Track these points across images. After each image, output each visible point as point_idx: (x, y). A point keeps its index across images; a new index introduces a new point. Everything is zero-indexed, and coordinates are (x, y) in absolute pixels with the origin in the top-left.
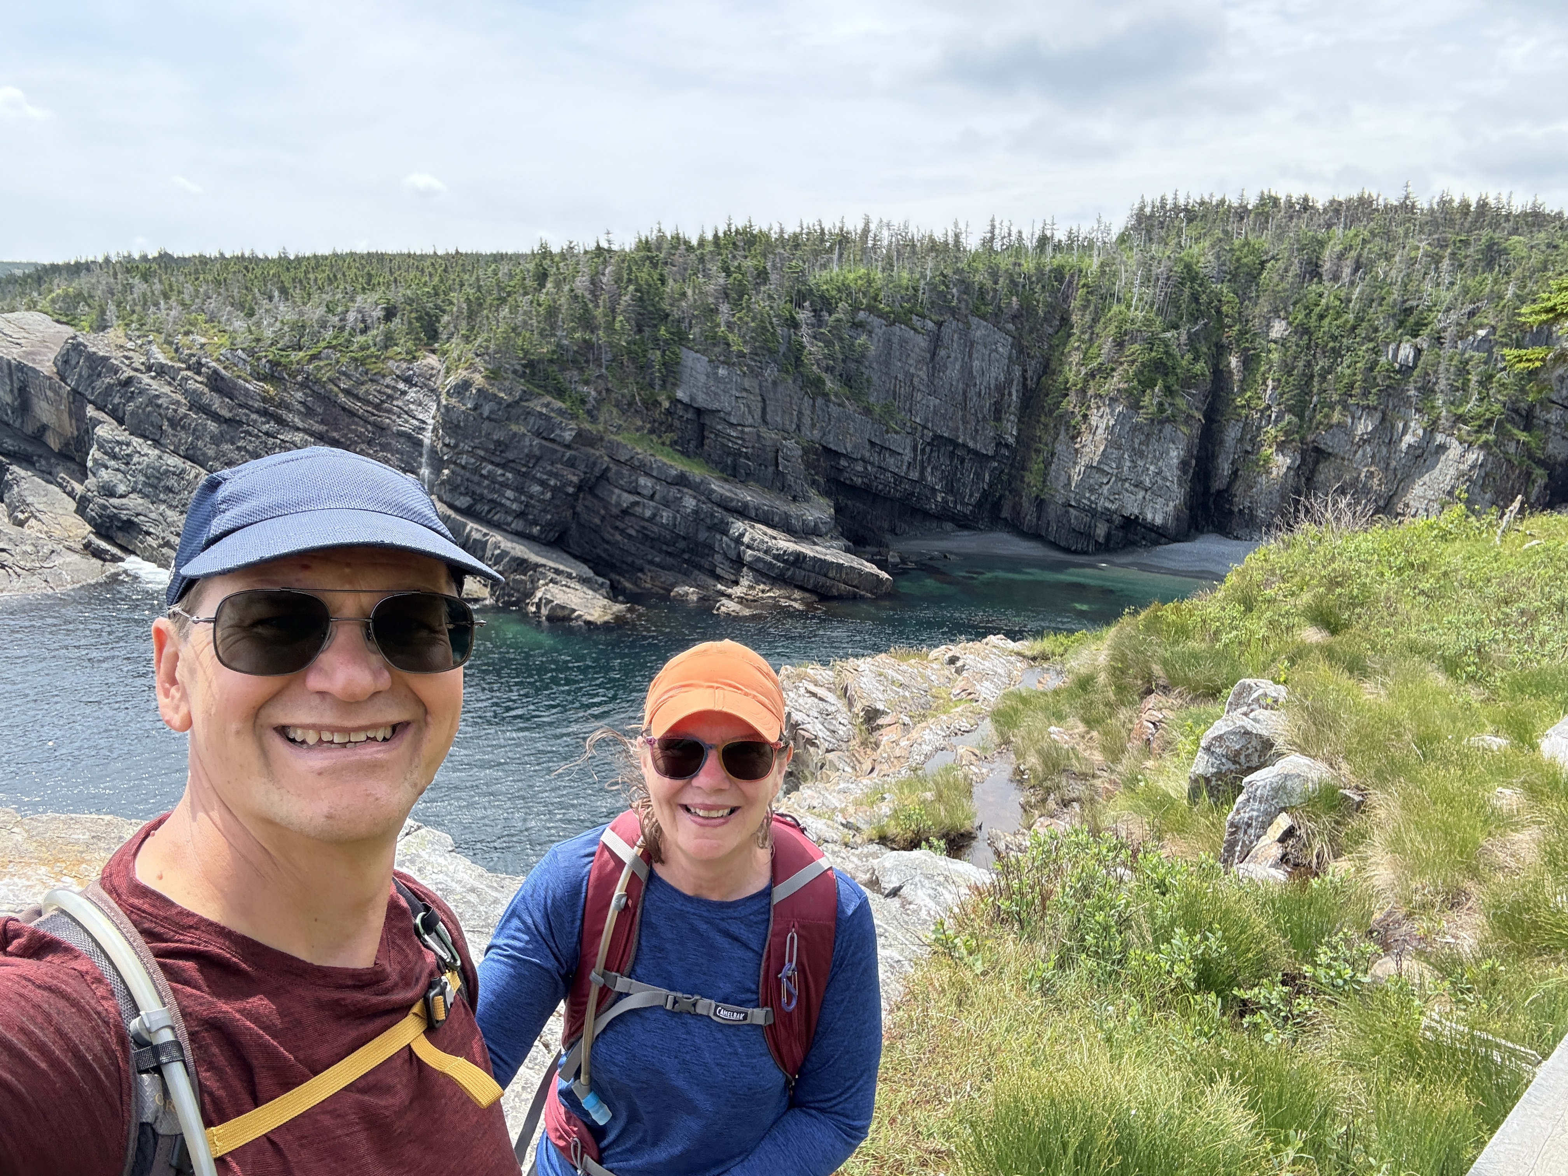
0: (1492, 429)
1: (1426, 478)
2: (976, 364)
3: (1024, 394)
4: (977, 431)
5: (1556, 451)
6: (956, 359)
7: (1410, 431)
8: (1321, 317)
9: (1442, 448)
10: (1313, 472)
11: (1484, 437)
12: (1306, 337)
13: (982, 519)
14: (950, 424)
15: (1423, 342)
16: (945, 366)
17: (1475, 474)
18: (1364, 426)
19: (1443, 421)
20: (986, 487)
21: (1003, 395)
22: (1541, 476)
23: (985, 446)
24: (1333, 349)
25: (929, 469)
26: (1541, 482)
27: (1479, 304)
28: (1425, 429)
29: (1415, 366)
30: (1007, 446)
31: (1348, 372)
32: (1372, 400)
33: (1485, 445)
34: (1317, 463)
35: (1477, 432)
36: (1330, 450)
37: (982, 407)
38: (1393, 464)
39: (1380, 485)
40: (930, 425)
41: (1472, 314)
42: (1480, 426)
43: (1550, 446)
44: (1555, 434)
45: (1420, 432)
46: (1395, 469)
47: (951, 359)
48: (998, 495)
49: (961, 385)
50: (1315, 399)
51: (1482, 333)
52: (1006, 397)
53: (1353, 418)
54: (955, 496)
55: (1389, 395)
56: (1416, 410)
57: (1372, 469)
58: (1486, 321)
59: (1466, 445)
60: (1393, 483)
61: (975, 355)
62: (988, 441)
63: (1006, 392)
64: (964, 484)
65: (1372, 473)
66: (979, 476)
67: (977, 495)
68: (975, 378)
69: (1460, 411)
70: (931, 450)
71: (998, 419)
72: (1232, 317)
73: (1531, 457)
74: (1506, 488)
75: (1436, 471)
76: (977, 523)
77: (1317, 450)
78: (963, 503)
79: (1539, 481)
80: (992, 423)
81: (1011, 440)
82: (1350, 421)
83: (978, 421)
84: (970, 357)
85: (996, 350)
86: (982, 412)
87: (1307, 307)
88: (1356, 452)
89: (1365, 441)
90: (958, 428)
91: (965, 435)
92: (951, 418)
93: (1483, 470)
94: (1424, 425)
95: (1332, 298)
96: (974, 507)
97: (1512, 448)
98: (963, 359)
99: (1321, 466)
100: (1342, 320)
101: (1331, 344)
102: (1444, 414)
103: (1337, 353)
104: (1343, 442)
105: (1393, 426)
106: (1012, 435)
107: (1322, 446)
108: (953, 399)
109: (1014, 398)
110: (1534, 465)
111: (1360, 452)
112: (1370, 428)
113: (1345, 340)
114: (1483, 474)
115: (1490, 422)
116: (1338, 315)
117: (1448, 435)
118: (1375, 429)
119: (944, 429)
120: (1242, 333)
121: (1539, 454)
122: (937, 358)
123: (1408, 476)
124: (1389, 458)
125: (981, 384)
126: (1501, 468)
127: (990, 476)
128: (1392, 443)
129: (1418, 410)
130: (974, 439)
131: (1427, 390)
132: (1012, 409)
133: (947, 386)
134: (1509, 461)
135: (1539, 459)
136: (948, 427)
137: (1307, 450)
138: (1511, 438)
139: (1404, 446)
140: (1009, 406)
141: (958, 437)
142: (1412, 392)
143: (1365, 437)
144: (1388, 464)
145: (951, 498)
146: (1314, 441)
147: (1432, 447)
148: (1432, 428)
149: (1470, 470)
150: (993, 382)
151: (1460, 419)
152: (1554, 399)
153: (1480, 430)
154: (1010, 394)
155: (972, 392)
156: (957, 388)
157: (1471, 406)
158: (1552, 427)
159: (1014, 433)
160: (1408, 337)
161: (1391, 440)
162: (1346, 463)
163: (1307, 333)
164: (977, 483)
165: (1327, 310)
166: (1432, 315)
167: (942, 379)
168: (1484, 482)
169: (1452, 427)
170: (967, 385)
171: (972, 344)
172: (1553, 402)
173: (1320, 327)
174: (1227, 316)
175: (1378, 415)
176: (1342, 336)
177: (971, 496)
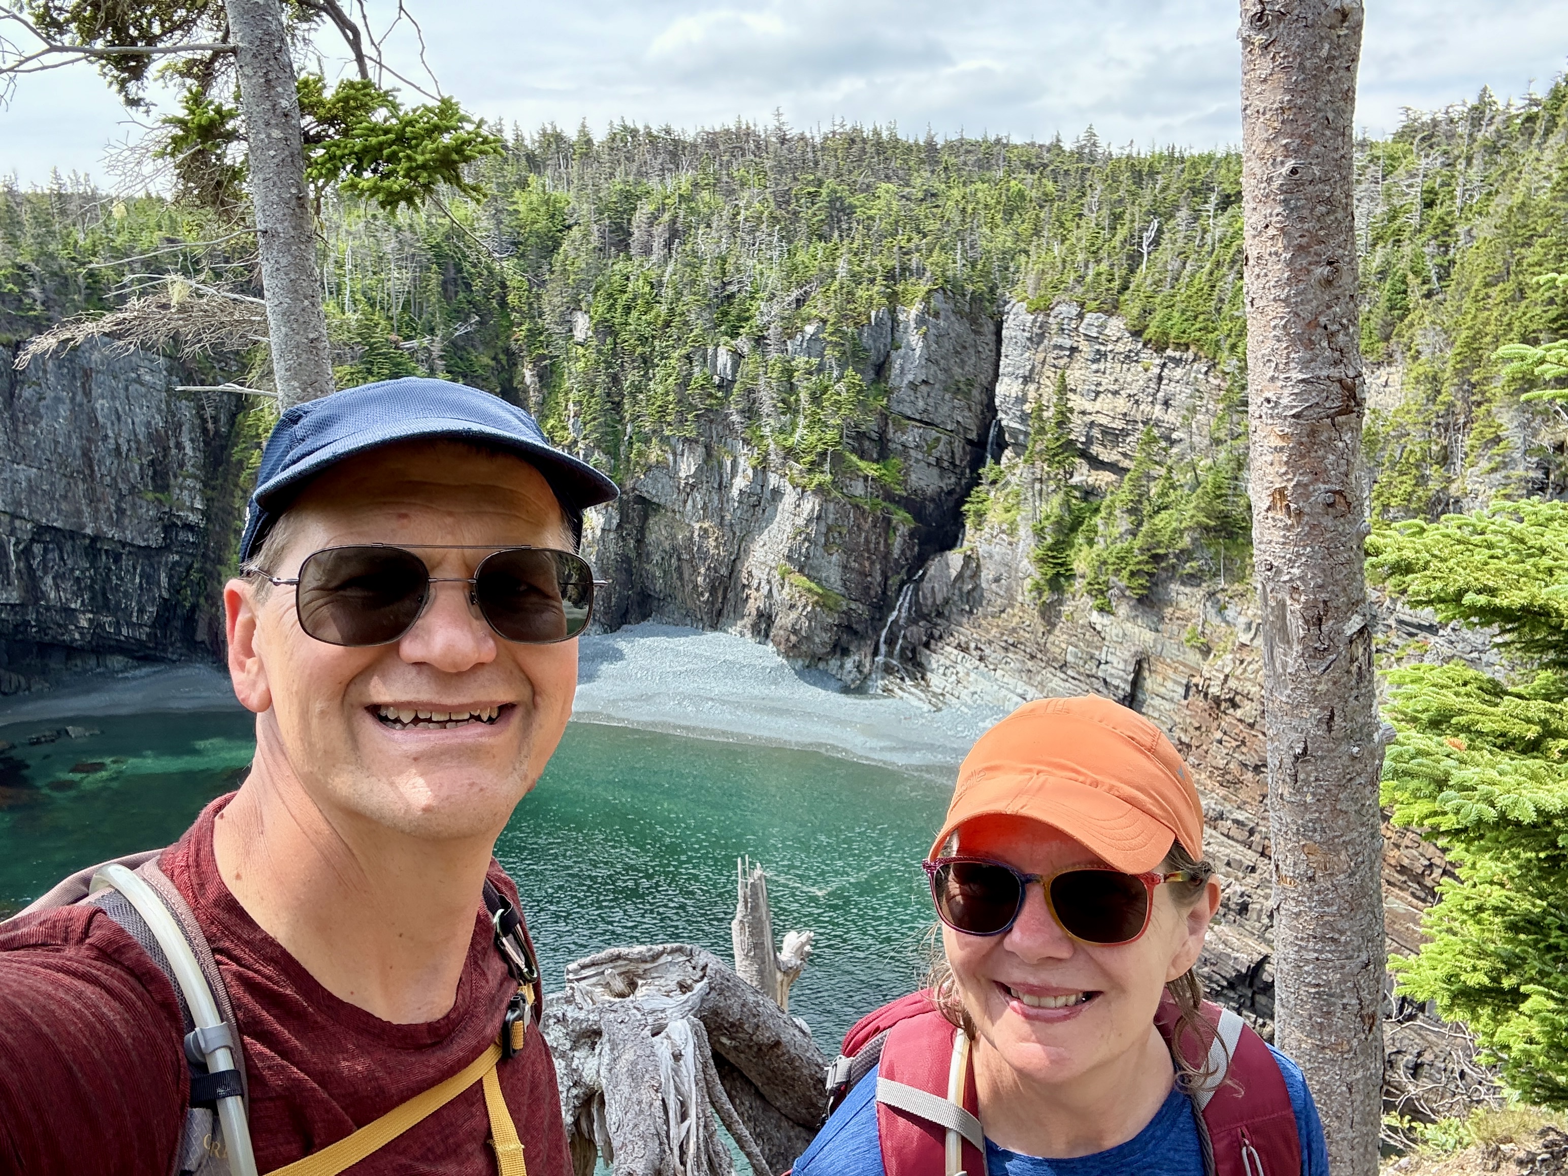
0: (827, 467)
1: (765, 536)
2: (101, 405)
3: (206, 443)
4: (121, 511)
5: (923, 483)
6: (58, 400)
7: (740, 474)
8: (628, 309)
9: (777, 494)
10: (642, 530)
11: (818, 478)
12: (609, 340)
13: (172, 644)
14: (64, 506)
15: (743, 344)
16: (36, 413)
17: (813, 529)
18: (687, 467)
19: (772, 457)
20: (166, 595)
21: (166, 449)
22: (904, 521)
23: (141, 534)
24: (642, 355)
25: (49, 580)
26: (903, 529)
27: (807, 288)
28: (754, 468)
29: (734, 381)
30: (189, 527)
31: (660, 389)
32: (690, 430)
33: (820, 489)
34: (645, 518)
35: (810, 471)
36: (655, 500)
37: (125, 473)
38: (728, 517)
39: (717, 547)
40: (25, 511)
41: (800, 302)
42: (812, 463)
43: (913, 477)
44: (917, 461)
45: (750, 472)
46: (731, 525)
47: (48, 401)
48: (188, 605)
49: (75, 441)
50: (629, 429)
51: (810, 329)
52: (174, 451)
53: (675, 454)
54: (114, 615)
55: (711, 421)
56: (744, 440)
57: (706, 525)
58: (814, 312)
59: (799, 490)
60: (732, 543)
61: (96, 391)
62: (144, 526)
63: (172, 444)
64: (126, 593)
65: (706, 531)
66: (150, 579)
67: (152, 609)
68: (104, 427)
69: (789, 443)
70: (46, 550)
71: (164, 488)
72: (520, 311)
73: (889, 496)
74: (858, 544)
75: (774, 526)
76: (165, 650)
77: (641, 500)
78: (130, 624)
79: (901, 527)
80: (150, 496)
81: (193, 518)
82: (671, 458)
83: (122, 497)
84: (87, 393)
85: (139, 380)
86: (126, 480)
87: (610, 296)
88: (685, 502)
89: (693, 487)
90: (79, 513)
91: (96, 520)
92: (65, 497)
93: (823, 524)
94: (755, 463)
95: (641, 282)
96: (152, 626)
97: (859, 489)
98: (73, 399)
99: (651, 522)
100: (653, 313)
101: (639, 350)
102: (772, 447)
103: (646, 362)
104: (667, 488)
105: (721, 465)
106: (193, 509)
107: (645, 495)
108: (63, 464)
109: (189, 451)
110: (892, 507)
111: (690, 502)
112: (693, 469)
113: (657, 343)
114: (824, 530)
115: (823, 454)
116: (649, 306)
117: (781, 476)
118: (699, 469)
119: (54, 515)
120: (533, 334)
121: (899, 491)
122: (18, 403)
123: (749, 532)
124: (721, 509)
125: (117, 436)
126: (848, 517)
127: (170, 577)
128: (722, 487)
129: (746, 442)
130: (118, 524)
131: (751, 413)
132: (189, 468)
133: (48, 445)
134: (857, 507)
135: (901, 497)
136: (59, 512)
137: (628, 502)
138: (855, 472)
139: (735, 493)
140: (181, 465)
141: (83, 526)
142: (735, 418)
143: (691, 481)
144: (722, 518)
145: (107, 619)
146: (634, 489)
147: (767, 494)
148: (762, 468)
149: (807, 526)
150: (141, 431)
151: (790, 453)
152: (909, 413)
153: (813, 467)
154: (179, 446)
155: (101, 451)
156: (68, 446)
157: (801, 435)
158: (912, 452)
159: (198, 505)
160: (727, 338)
161: (720, 484)
162: (678, 516)
163: (610, 334)
164: (150, 590)
165: (634, 299)
166: (755, 304)
167: (34, 434)
168: (827, 540)
169: (783, 464)
170: (88, 439)
171: (87, 374)
172: (909, 418)
173: (627, 324)
174: (513, 310)
175: (700, 450)
176: (653, 337)
177: (141, 611)
